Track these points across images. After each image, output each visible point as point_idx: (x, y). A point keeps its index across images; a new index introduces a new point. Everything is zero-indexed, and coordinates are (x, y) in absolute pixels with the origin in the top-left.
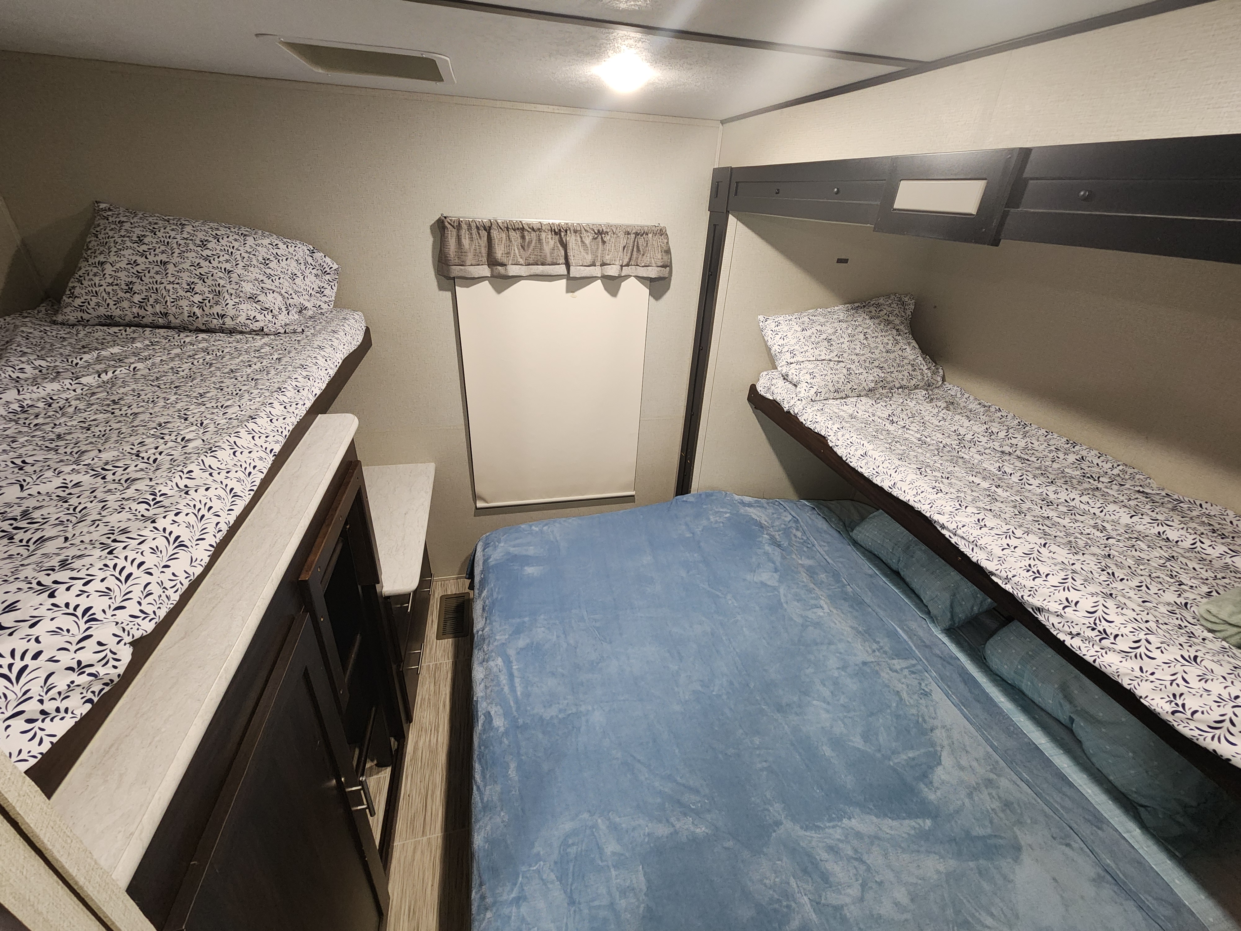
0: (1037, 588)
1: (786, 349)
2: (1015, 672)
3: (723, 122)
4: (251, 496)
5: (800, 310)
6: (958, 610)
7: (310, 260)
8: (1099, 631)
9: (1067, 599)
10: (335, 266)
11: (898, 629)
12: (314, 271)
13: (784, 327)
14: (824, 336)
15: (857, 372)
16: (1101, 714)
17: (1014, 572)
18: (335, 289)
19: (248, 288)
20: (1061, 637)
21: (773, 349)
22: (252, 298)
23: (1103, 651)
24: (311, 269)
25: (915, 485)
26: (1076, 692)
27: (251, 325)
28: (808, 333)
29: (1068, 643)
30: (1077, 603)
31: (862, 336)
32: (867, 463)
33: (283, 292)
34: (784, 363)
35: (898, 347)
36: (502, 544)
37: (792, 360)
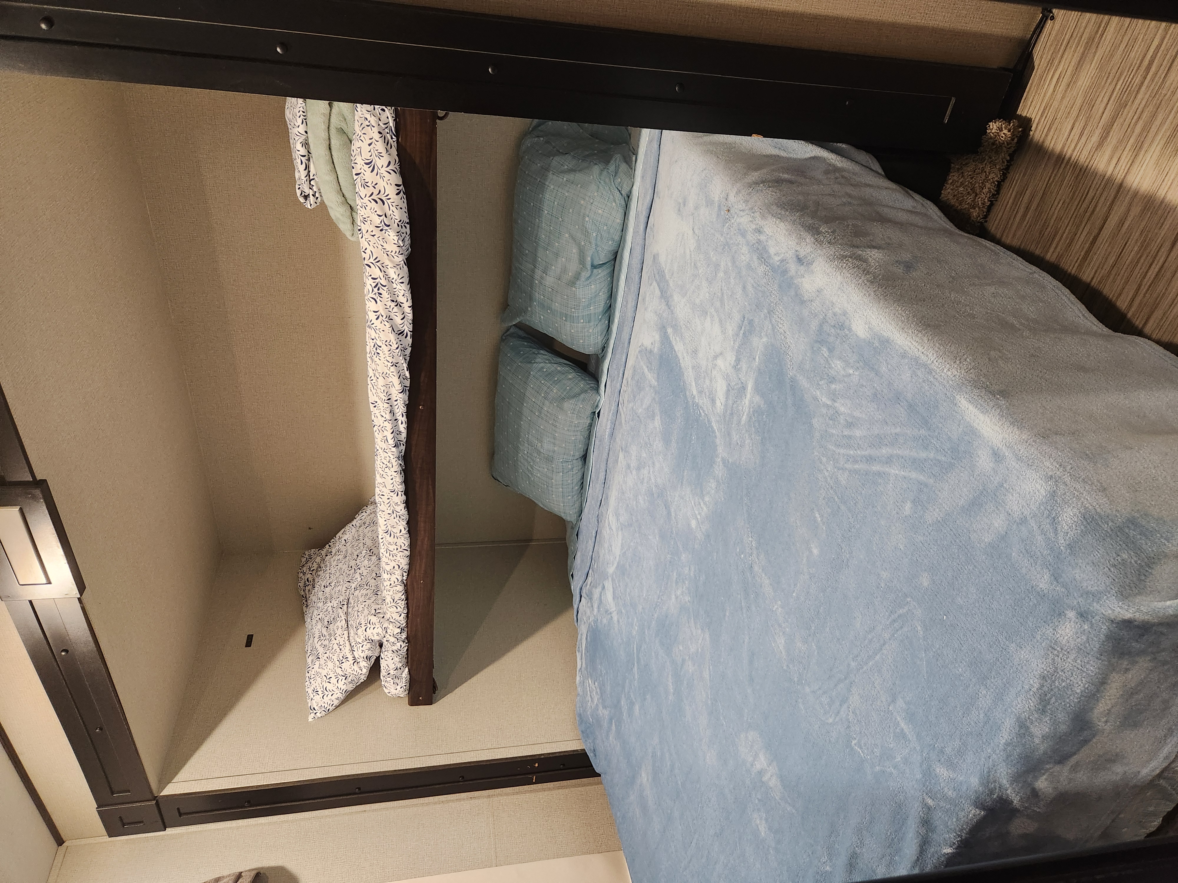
1: (339, 671)
5: (304, 668)
13: (317, 683)
15: (359, 579)
21: (344, 687)
23: (393, 281)
28: (321, 650)
30: (374, 312)
34: (356, 667)
35: (342, 548)
37: (350, 658)
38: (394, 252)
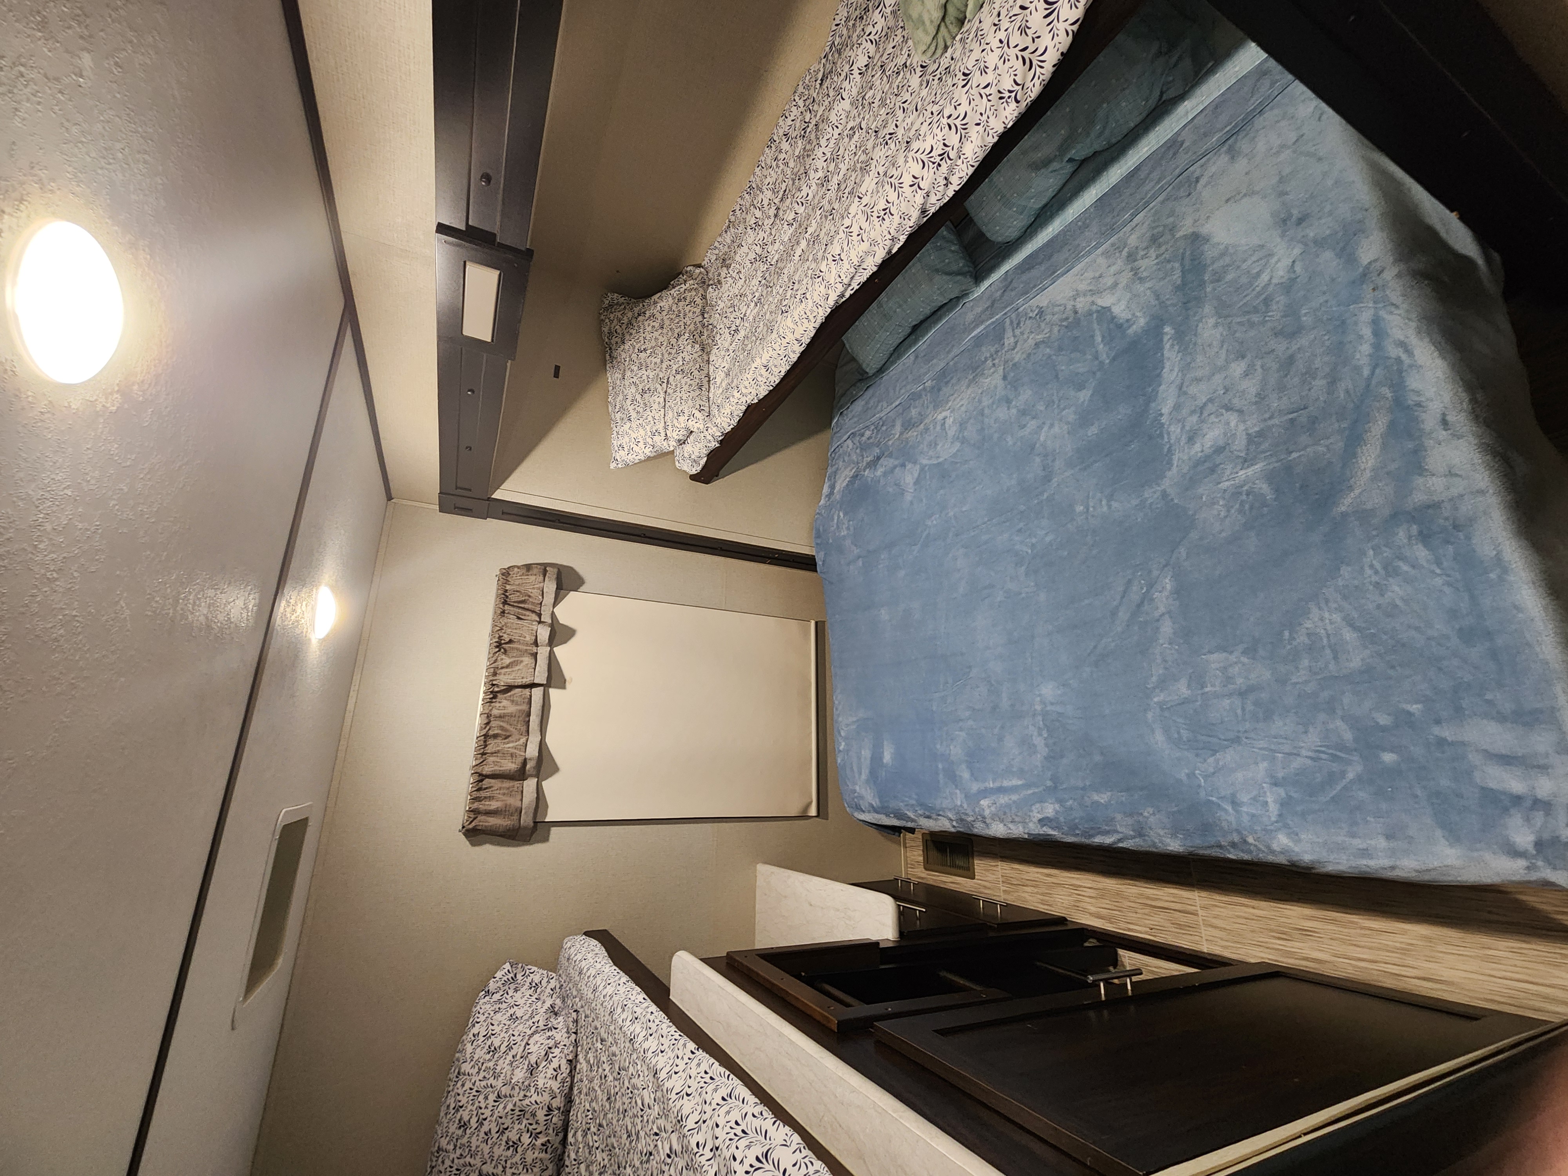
0: (900, 213)
1: (649, 440)
2: (1021, 213)
3: (389, 498)
4: (735, 1078)
5: (608, 420)
6: (954, 267)
7: (497, 997)
8: (941, 160)
9: (911, 186)
10: (507, 966)
11: (973, 335)
12: (511, 992)
13: (625, 441)
14: (638, 397)
15: (681, 363)
16: (1063, 132)
17: (886, 233)
18: (534, 969)
19: (520, 1075)
20: (951, 193)
21: (649, 454)
22: (532, 1070)
23: (962, 157)
24: (508, 997)
25: (798, 320)
26: (1039, 155)
27: (564, 1075)
28: (634, 415)
29: (957, 188)
30: (914, 177)
31: (642, 355)
32: (775, 366)
33: (529, 1032)
34: (665, 443)
35: (658, 315)
36: (857, 788)
37: (663, 434)
38: (994, 131)
